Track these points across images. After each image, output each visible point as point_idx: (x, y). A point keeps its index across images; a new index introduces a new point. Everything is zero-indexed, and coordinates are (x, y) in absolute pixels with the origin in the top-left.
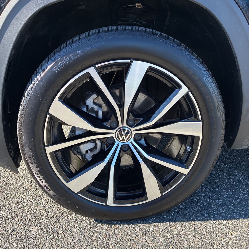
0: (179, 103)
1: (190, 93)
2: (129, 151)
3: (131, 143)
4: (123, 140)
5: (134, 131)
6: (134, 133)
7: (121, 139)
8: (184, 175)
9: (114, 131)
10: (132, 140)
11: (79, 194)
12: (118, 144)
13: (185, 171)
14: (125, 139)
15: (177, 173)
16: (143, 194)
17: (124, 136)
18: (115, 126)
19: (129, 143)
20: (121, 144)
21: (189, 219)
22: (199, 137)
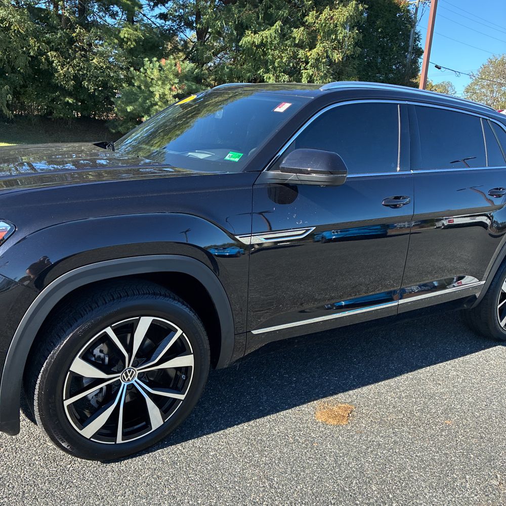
0: (176, 342)
1: (184, 334)
2: (134, 389)
3: (135, 381)
4: (129, 380)
5: (138, 370)
6: (138, 372)
7: (127, 380)
8: (181, 400)
9: (120, 374)
10: (136, 378)
11: (91, 439)
12: (124, 385)
13: (182, 397)
14: (130, 379)
15: (175, 400)
16: (148, 425)
17: (129, 377)
18: (121, 369)
19: (133, 382)
20: (126, 384)
21: (186, 439)
22: (191, 367)
